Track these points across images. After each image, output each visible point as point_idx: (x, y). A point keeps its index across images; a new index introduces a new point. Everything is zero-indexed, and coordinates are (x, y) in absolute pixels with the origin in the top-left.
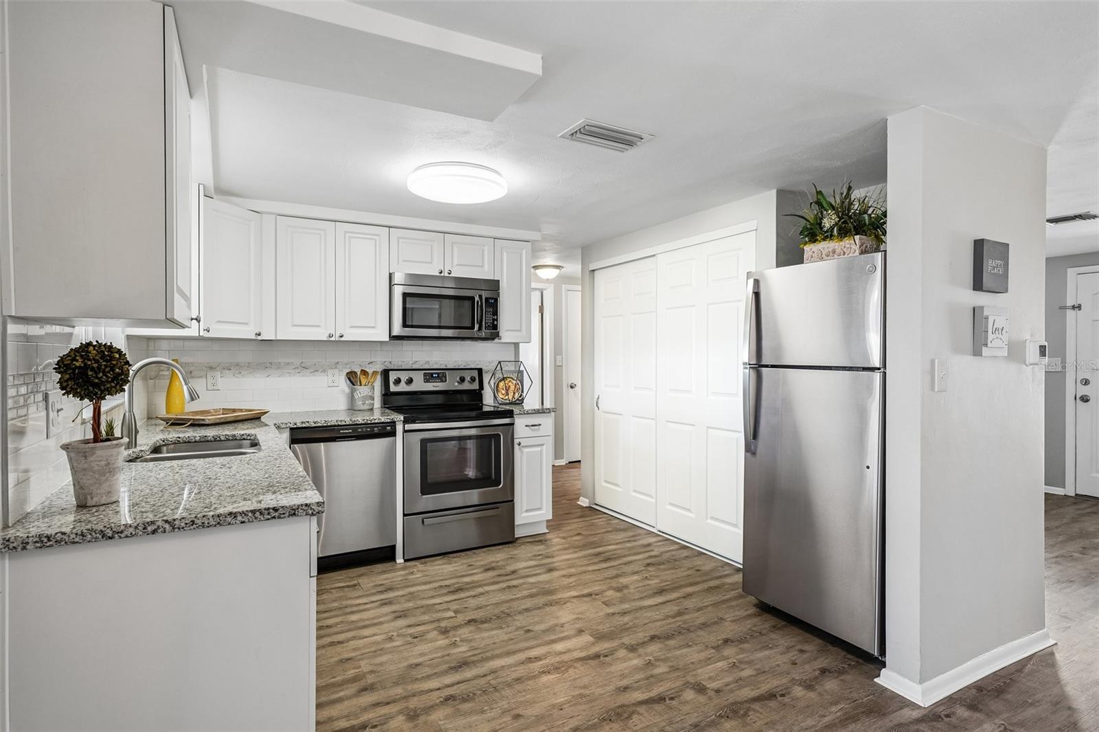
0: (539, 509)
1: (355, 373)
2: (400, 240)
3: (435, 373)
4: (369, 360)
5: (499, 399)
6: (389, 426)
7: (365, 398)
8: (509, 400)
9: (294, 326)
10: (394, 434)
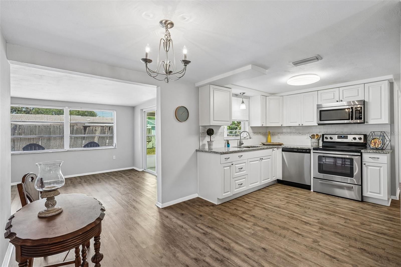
0: (380, 194)
1: (314, 135)
2: (322, 94)
3: (343, 136)
4: (319, 131)
5: (371, 147)
6: (308, 150)
7: (315, 142)
8: (376, 148)
9: (291, 122)
10: (310, 153)
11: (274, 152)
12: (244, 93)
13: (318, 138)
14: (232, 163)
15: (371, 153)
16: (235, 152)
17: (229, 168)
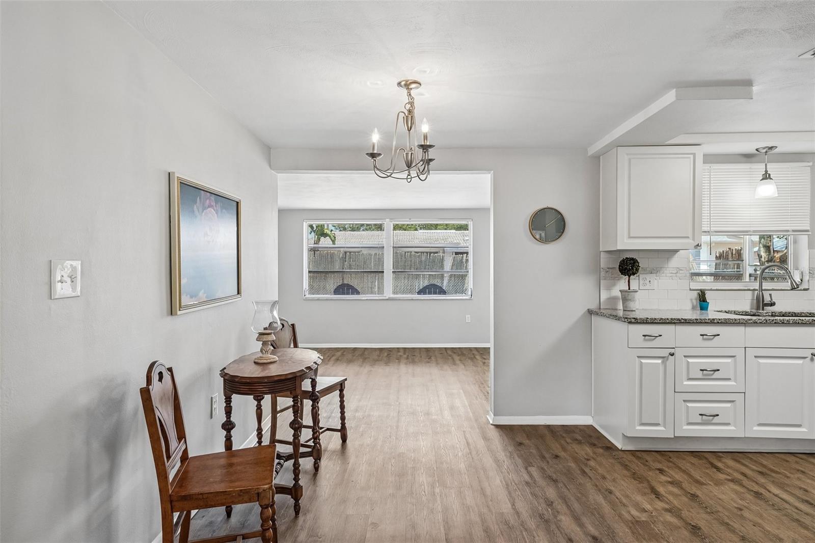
12: (771, 148)
14: (672, 351)
16: (683, 321)
17: (659, 361)
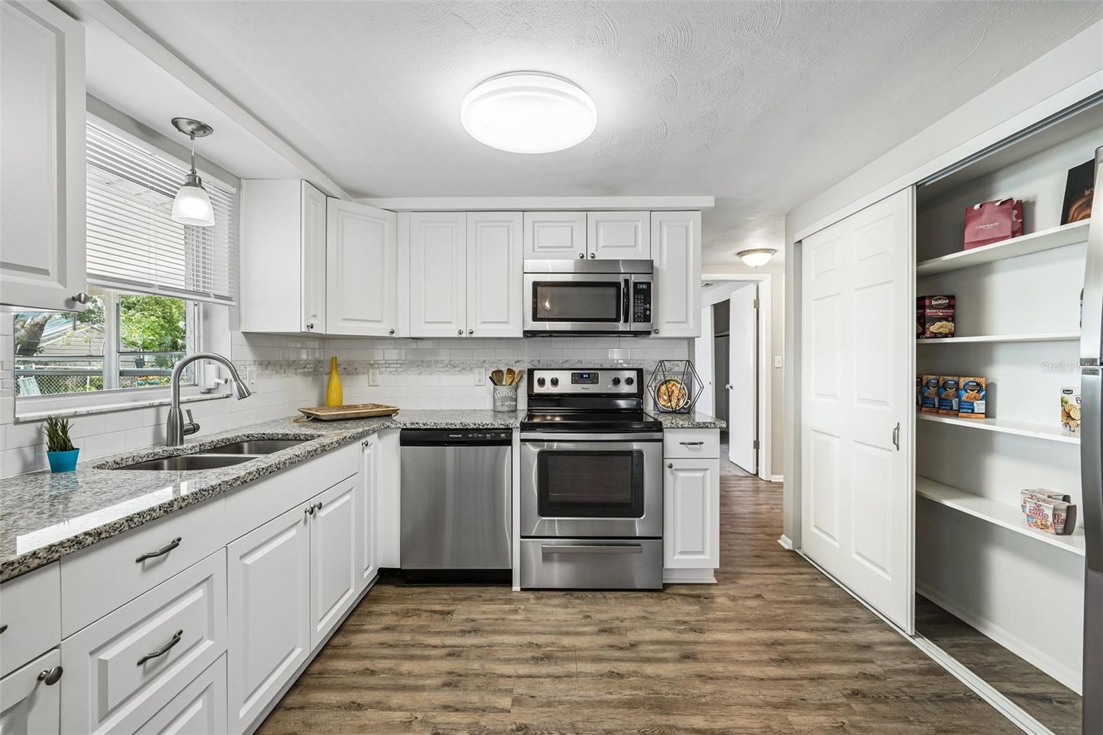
0: (701, 553)
1: (501, 372)
2: (536, 224)
3: (586, 374)
4: (516, 359)
5: (659, 406)
6: (503, 433)
7: (504, 399)
8: (672, 408)
9: (427, 322)
10: (508, 442)
11: (369, 455)
12: (202, 129)
13: (514, 384)
15: (685, 428)
16: (89, 540)
